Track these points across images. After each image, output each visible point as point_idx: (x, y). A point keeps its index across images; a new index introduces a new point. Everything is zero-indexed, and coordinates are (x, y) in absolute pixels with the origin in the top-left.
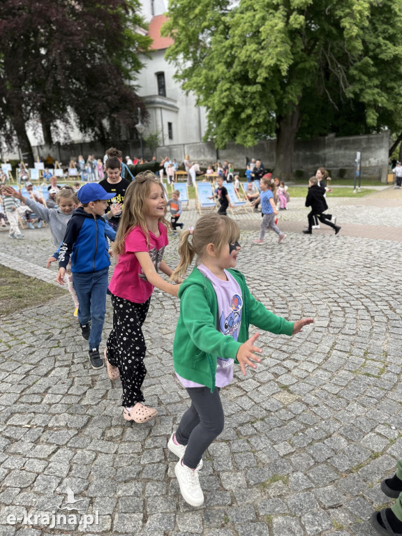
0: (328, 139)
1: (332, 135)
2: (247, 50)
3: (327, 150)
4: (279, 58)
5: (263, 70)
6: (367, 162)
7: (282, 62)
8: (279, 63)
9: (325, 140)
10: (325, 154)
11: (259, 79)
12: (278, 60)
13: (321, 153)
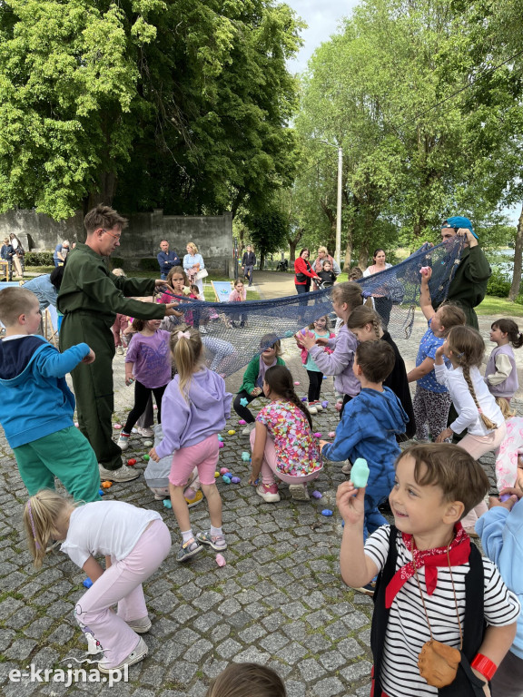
0: (154, 216)
1: (159, 212)
2: (56, 62)
3: (154, 232)
4: (117, 83)
5: (88, 97)
6: (208, 251)
7: (121, 90)
8: (116, 91)
9: (149, 218)
10: (152, 237)
11: (80, 111)
12: (115, 87)
13: (145, 235)
